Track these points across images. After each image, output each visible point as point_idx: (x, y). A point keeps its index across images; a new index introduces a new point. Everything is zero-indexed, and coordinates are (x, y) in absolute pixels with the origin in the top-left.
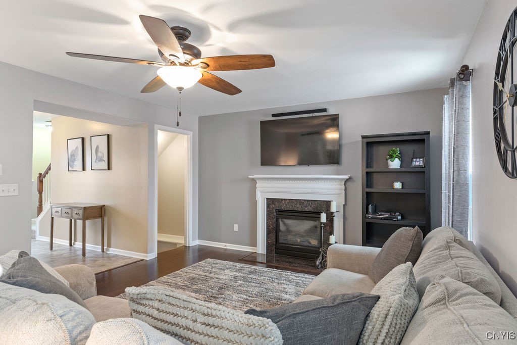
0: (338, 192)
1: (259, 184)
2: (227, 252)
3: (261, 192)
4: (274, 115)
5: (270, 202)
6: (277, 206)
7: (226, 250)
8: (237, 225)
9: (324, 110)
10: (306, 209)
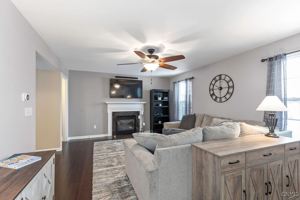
0: (141, 108)
1: (109, 106)
2: (90, 139)
3: (110, 109)
4: (116, 77)
5: (114, 114)
6: (117, 115)
7: (89, 139)
8: (96, 126)
9: (137, 78)
10: (130, 115)
